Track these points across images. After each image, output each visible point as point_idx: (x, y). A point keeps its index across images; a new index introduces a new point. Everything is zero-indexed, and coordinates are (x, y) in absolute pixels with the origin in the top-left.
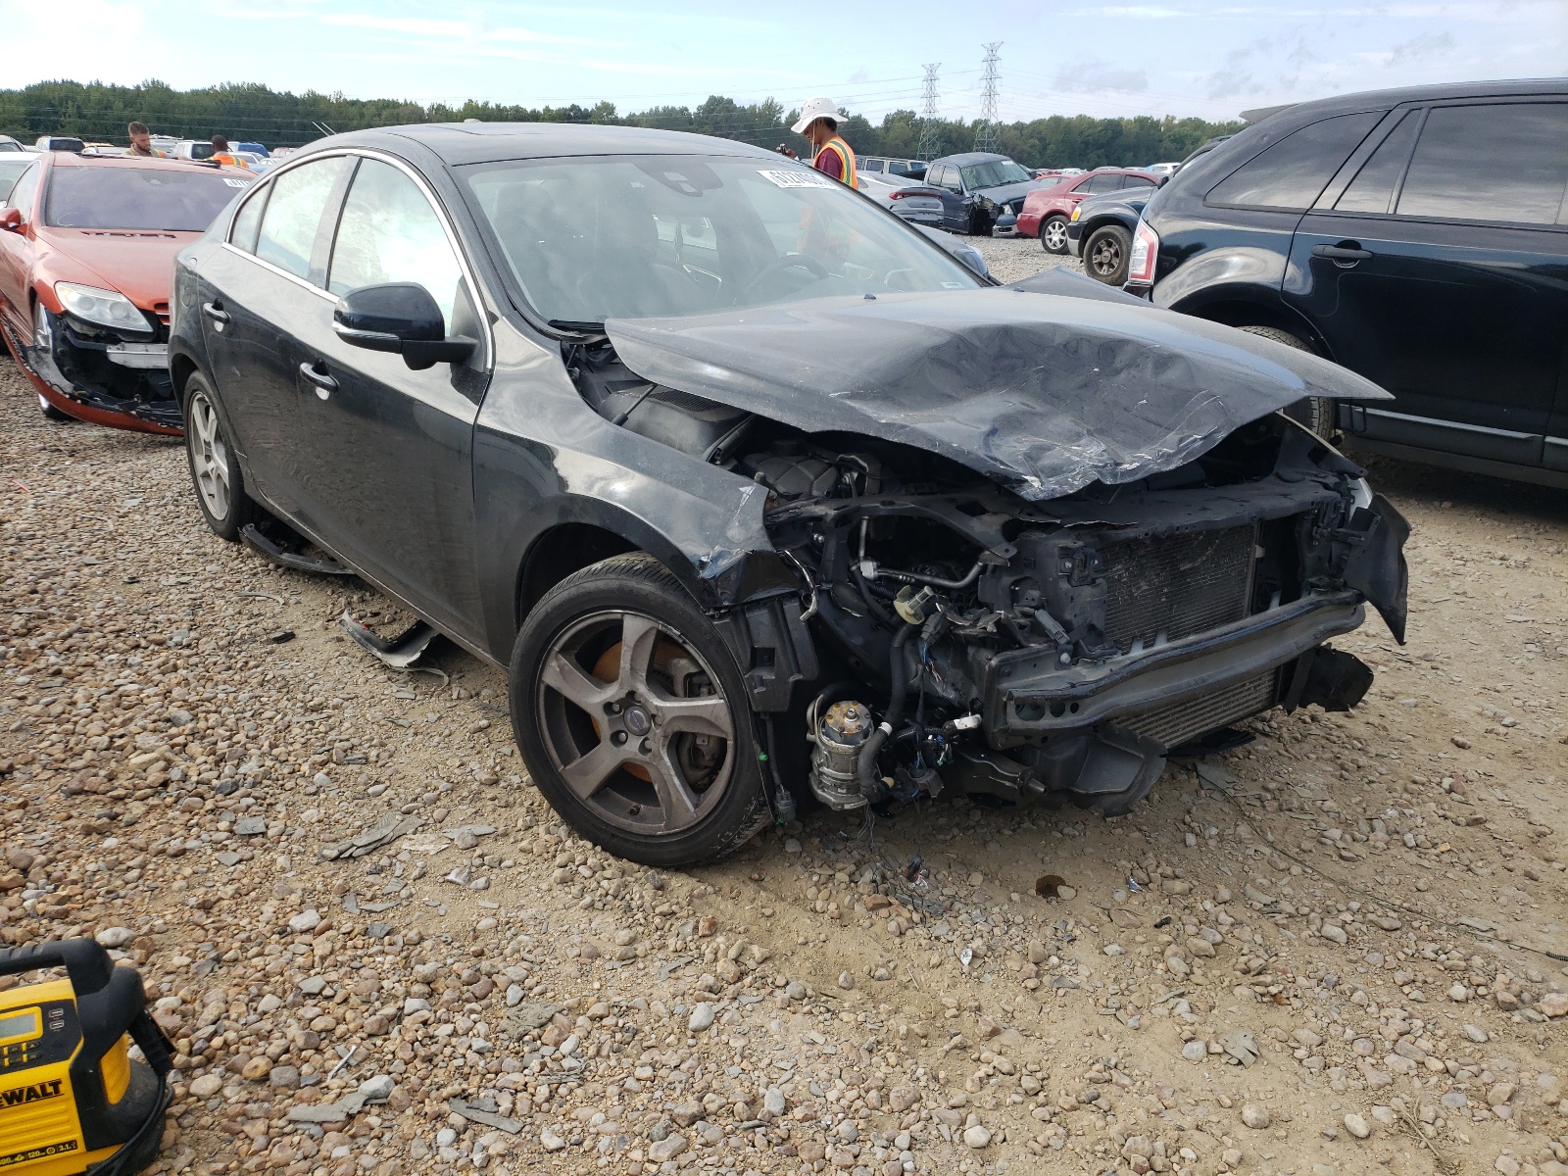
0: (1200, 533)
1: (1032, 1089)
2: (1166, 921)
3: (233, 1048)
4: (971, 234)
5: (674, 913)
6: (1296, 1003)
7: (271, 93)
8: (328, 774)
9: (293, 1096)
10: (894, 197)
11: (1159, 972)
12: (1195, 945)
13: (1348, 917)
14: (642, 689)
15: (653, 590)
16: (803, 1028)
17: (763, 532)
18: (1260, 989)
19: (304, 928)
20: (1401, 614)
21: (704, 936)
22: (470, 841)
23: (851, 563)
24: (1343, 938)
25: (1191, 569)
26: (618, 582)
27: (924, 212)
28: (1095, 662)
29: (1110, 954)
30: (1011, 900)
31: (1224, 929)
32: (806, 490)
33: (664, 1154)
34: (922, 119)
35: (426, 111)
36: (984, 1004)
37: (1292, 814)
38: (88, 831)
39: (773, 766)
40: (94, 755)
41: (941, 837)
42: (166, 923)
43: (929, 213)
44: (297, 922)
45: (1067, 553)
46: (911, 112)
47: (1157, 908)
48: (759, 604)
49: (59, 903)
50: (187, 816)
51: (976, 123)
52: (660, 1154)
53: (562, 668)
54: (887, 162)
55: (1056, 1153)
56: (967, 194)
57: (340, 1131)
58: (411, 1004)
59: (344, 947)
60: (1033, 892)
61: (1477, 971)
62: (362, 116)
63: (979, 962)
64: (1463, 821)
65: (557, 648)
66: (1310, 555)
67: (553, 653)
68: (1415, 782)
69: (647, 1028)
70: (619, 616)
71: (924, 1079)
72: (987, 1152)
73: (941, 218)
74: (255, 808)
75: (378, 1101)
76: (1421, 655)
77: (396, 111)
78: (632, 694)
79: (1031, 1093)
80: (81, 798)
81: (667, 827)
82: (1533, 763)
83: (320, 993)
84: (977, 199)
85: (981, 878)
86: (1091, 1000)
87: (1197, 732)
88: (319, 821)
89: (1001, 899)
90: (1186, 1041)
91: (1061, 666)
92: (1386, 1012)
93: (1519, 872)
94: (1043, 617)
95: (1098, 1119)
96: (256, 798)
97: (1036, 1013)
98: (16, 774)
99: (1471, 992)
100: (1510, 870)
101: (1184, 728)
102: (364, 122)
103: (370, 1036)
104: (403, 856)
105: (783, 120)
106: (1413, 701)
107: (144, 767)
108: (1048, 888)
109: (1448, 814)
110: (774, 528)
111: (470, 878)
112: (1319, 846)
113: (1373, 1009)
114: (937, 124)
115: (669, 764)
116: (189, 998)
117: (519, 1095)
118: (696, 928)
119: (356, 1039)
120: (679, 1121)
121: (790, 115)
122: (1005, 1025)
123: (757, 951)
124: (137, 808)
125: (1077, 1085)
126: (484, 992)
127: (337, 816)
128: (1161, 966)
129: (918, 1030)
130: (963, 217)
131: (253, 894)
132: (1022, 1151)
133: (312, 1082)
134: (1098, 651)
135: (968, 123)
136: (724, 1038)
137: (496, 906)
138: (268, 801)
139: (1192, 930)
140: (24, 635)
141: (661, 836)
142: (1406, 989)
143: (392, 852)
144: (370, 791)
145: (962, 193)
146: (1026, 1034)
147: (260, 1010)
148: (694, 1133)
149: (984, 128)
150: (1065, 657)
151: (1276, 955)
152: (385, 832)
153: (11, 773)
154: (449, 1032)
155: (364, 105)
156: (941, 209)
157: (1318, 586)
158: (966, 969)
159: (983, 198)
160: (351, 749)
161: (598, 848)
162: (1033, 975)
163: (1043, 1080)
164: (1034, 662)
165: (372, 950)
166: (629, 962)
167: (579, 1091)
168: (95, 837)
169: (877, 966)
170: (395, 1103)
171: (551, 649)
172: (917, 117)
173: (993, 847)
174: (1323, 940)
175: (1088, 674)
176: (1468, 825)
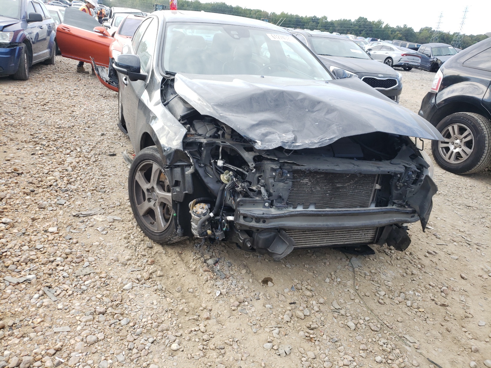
0: (348, 175)
1: (205, 339)
2: (294, 303)
3: (7, 257)
4: (430, 71)
5: (145, 255)
6: (317, 343)
7: (226, 5)
8: (92, 193)
9: (10, 273)
10: (403, 55)
11: (280, 318)
12: (298, 314)
13: (361, 322)
14: (155, 186)
15: (159, 156)
16: (155, 299)
17: (181, 144)
18: (307, 334)
19: (51, 231)
20: (426, 221)
21: (149, 264)
22: (112, 220)
23: (211, 159)
24: (353, 328)
25: (341, 187)
26: (152, 152)
27: (413, 62)
28: (278, 208)
29: (266, 307)
30: (249, 281)
31: (313, 311)
32: (204, 134)
33: (84, 320)
34: (434, 31)
35: (269, 14)
36: (213, 309)
37: (373, 283)
38: (24, 193)
39: (178, 218)
40: (42, 175)
41: (246, 256)
42: (22, 221)
43: (414, 62)
44: (51, 229)
45: (273, 170)
46: (431, 28)
47: (295, 298)
48: (178, 166)
49: (3, 209)
50: (50, 195)
51: (455, 34)
52: (83, 320)
53: (139, 175)
54: (408, 44)
55: (194, 360)
56: (432, 57)
57: (13, 286)
58: (58, 259)
59: (57, 239)
60: (260, 281)
61: (393, 354)
62: (250, 14)
63: (222, 296)
64: (439, 303)
65: (139, 169)
66: (396, 192)
67: (138, 171)
68: (430, 285)
69: (111, 284)
70: (152, 163)
71: (174, 324)
72: (175, 352)
73: (419, 64)
74: (67, 198)
75: (28, 281)
76: (476, 243)
77: (260, 13)
78: (153, 187)
79: (205, 340)
80: (31, 184)
81: (157, 230)
82: (488, 292)
83: (39, 249)
84: (435, 60)
85: (245, 271)
86: (248, 319)
87: (333, 243)
88: (79, 205)
89: (246, 280)
90: (268, 342)
91: (265, 207)
92: (346, 356)
93: (445, 327)
94: (262, 189)
95: (216, 355)
96: (69, 195)
97: (227, 317)
98: (23, 175)
99: (384, 360)
100: (442, 326)
101: (327, 241)
102: (251, 16)
103: (42, 264)
104: (92, 220)
105: (383, 27)
106: (456, 257)
107: (50, 180)
108: (266, 281)
109: (435, 299)
110: (186, 143)
111: (104, 230)
112: (374, 296)
113: (342, 354)
114: (440, 32)
115: (159, 211)
116: (9, 241)
117: (64, 291)
118: (147, 261)
119: (38, 264)
120: (96, 312)
121: (386, 25)
122: (214, 318)
123: (159, 273)
124: (41, 190)
125: (219, 343)
126: (79, 261)
127: (85, 205)
128: (281, 316)
129: (186, 310)
130: (429, 65)
131: (48, 219)
132: (185, 356)
133: (17, 271)
134: (279, 205)
135: (452, 33)
136: (129, 294)
137: (103, 240)
138: (71, 196)
139: (301, 308)
140: (54, 141)
141: (155, 232)
142: (361, 351)
143: (89, 218)
144: (99, 200)
145: (430, 57)
146: (219, 322)
147: (22, 249)
148: (97, 317)
149: (457, 36)
150: (267, 204)
151: (324, 325)
152: (92, 212)
153: (21, 174)
154: (61, 269)
155: (251, 10)
156: (420, 61)
157: (396, 204)
158: (215, 297)
159: (437, 59)
160: (103, 188)
161: (142, 232)
162: (236, 306)
163: (211, 338)
164: (254, 203)
165: (63, 242)
166: (123, 265)
167: (79, 296)
168: (25, 195)
169: (191, 288)
170: (32, 283)
171: (137, 169)
172: (433, 30)
173: (259, 263)
174: (346, 326)
175: (274, 211)
176: (440, 305)
